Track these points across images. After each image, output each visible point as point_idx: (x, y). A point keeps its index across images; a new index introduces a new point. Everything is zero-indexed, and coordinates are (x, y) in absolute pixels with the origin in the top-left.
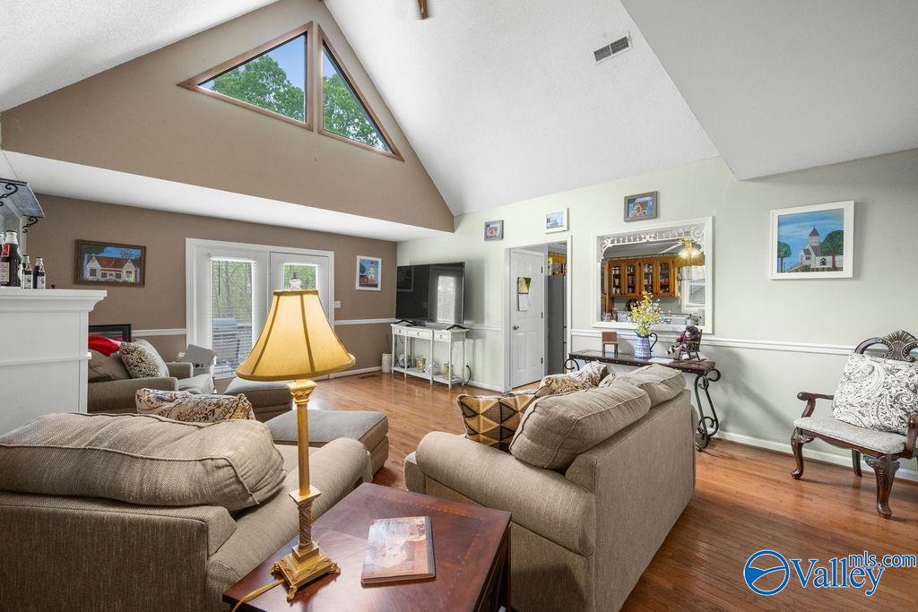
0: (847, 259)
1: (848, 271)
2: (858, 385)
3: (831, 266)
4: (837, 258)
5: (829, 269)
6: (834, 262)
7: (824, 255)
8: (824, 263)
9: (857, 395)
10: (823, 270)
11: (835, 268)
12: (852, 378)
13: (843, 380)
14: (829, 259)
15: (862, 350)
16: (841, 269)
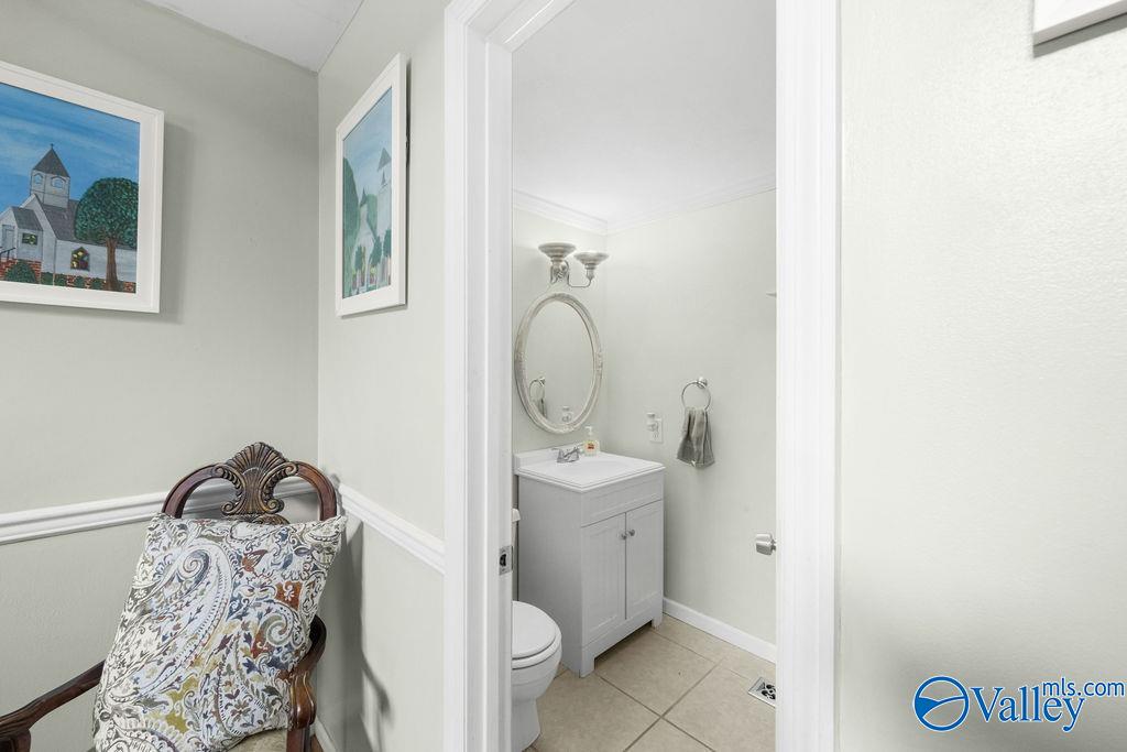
0: (146, 260)
1: (147, 296)
2: (167, 626)
3: (103, 276)
4: (121, 255)
5: (96, 284)
6: (112, 265)
7: (84, 238)
8: (82, 262)
9: (166, 660)
10: (79, 283)
11: (113, 284)
12: (154, 603)
13: (130, 616)
14: (98, 253)
15: (176, 506)
16: (130, 288)
